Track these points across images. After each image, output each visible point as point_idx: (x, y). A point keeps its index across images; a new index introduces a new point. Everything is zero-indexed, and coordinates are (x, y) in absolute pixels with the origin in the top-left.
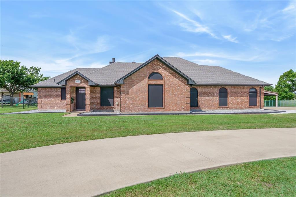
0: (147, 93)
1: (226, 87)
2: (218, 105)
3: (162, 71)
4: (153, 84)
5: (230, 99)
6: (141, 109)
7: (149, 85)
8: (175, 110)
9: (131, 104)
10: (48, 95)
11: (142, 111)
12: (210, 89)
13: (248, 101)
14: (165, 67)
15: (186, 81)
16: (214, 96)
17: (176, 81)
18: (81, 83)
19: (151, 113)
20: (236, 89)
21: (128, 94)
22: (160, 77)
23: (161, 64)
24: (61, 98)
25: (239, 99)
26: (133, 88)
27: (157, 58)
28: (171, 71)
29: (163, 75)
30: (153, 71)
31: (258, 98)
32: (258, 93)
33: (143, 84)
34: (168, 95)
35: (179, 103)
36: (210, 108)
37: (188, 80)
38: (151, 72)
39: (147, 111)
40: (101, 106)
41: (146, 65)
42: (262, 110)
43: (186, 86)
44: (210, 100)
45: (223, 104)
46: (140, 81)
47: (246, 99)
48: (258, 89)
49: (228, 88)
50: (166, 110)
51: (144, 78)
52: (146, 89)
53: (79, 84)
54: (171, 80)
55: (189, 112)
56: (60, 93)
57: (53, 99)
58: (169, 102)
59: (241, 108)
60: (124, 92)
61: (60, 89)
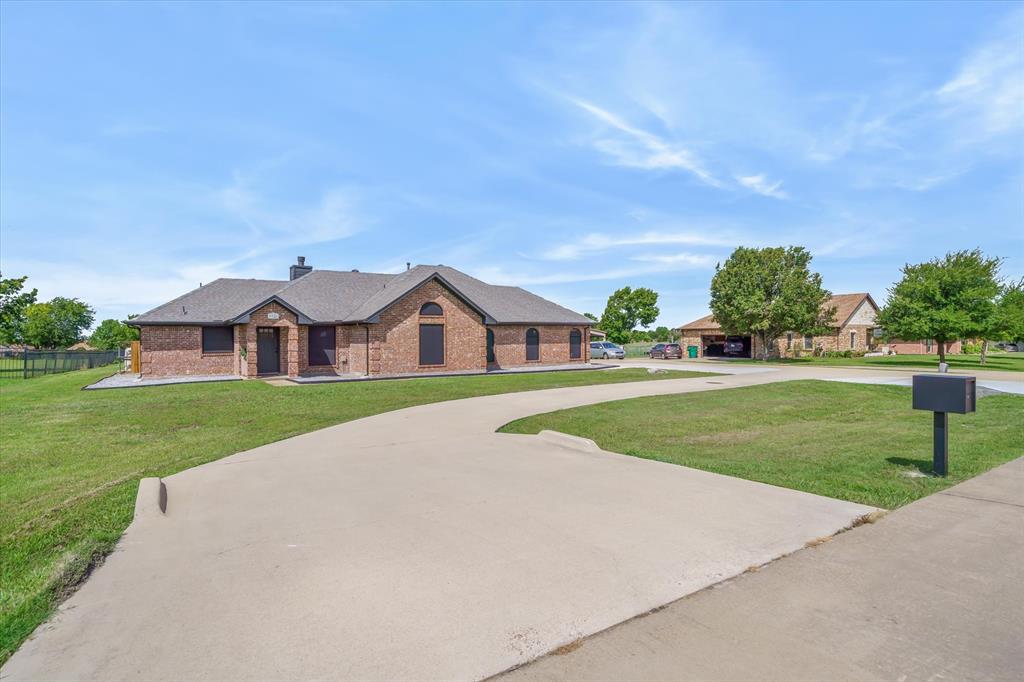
0: (417, 339)
1: (536, 327)
2: (524, 359)
3: (442, 300)
4: (428, 323)
5: (543, 347)
6: (408, 368)
7: (421, 325)
8: (465, 368)
9: (391, 359)
10: (169, 343)
11: (410, 371)
12: (512, 332)
13: (568, 350)
14: (446, 293)
15: (480, 319)
16: (518, 343)
17: (464, 318)
18: (280, 319)
19: (424, 374)
20: (551, 332)
21: (385, 341)
22: (438, 310)
23: (440, 288)
24: (200, 350)
25: (555, 348)
26: (394, 329)
27: (436, 279)
28: (456, 301)
29: (444, 307)
30: (427, 300)
31: (583, 344)
32: (583, 336)
33: (412, 323)
34: (453, 344)
35: (469, 355)
36: (513, 364)
37: (483, 317)
38: (423, 303)
39: (417, 371)
40: (310, 364)
41: (416, 290)
42: (588, 365)
43: (481, 327)
44: (513, 350)
45: (532, 356)
46: (406, 318)
47: (566, 347)
48: (582, 331)
49: (540, 329)
50: (450, 369)
51: (412, 313)
52: (417, 332)
53: (275, 321)
54: (457, 316)
55: (484, 371)
56: (199, 339)
57: (181, 353)
58: (454, 356)
59: (559, 363)
60: (377, 338)
61: (200, 329)
